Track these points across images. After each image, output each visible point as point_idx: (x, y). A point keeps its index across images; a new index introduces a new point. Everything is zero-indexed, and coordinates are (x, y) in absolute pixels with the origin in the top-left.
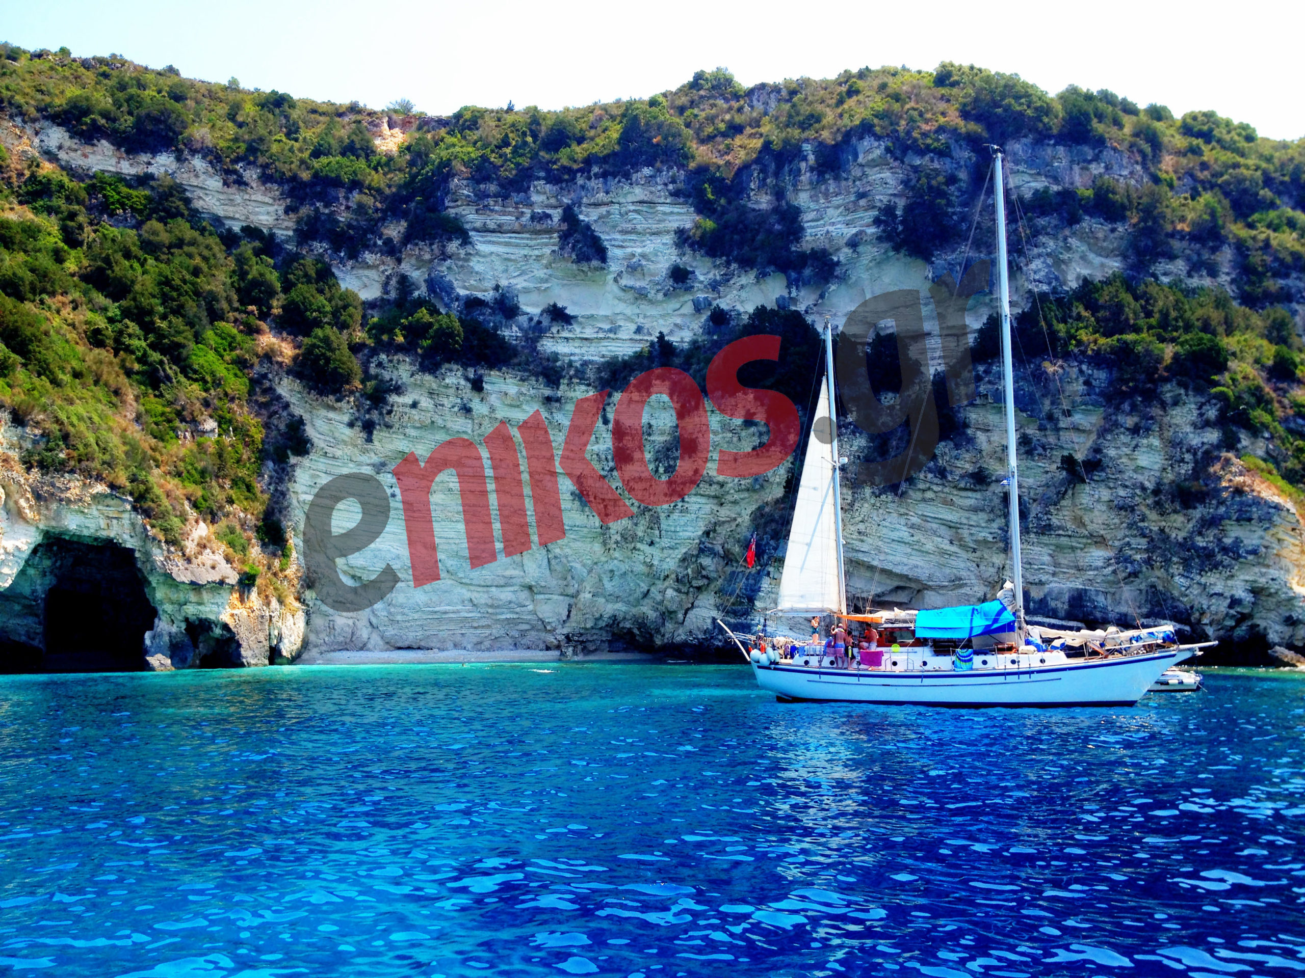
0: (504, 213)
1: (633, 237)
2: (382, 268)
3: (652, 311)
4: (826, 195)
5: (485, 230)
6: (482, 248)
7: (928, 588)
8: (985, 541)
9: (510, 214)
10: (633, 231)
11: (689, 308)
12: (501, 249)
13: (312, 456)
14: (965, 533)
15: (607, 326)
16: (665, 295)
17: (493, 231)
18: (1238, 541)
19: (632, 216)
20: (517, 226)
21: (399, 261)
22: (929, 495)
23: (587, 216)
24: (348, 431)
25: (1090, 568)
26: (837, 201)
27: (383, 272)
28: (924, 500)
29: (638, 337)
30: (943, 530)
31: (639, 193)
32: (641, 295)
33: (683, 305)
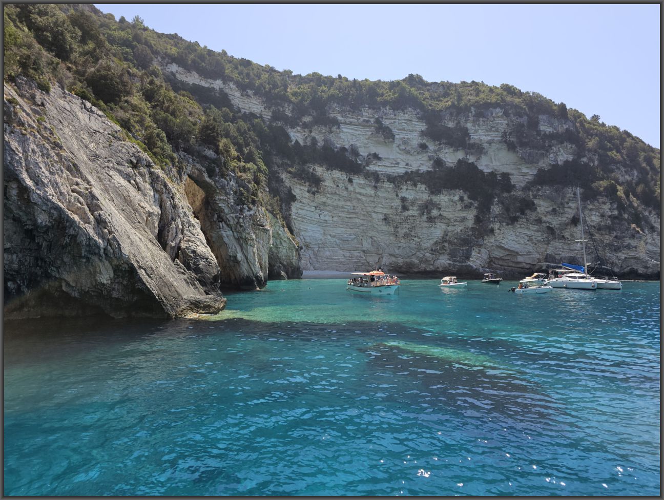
0: (353, 118)
1: (403, 132)
2: (303, 134)
3: (411, 158)
4: (479, 125)
5: (345, 123)
6: (345, 130)
7: (519, 255)
8: (541, 241)
9: (355, 119)
10: (404, 130)
11: (426, 158)
12: (350, 131)
13: (296, 202)
14: (534, 238)
15: (394, 162)
16: (418, 153)
17: (348, 124)
18: (629, 244)
19: (404, 124)
20: (357, 123)
21: (311, 132)
22: (522, 226)
23: (386, 122)
24: (307, 194)
25: (576, 250)
26: (482, 127)
27: (304, 135)
28: (521, 227)
29: (407, 167)
30: (526, 237)
31: (407, 116)
32: (408, 152)
33: (424, 158)
